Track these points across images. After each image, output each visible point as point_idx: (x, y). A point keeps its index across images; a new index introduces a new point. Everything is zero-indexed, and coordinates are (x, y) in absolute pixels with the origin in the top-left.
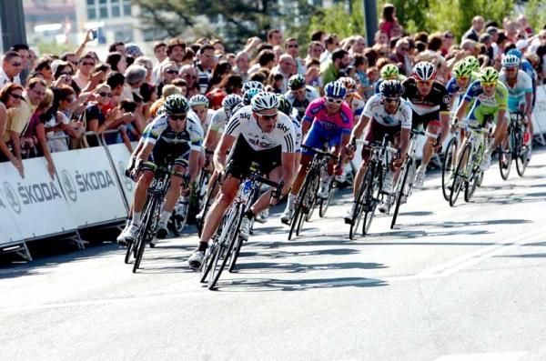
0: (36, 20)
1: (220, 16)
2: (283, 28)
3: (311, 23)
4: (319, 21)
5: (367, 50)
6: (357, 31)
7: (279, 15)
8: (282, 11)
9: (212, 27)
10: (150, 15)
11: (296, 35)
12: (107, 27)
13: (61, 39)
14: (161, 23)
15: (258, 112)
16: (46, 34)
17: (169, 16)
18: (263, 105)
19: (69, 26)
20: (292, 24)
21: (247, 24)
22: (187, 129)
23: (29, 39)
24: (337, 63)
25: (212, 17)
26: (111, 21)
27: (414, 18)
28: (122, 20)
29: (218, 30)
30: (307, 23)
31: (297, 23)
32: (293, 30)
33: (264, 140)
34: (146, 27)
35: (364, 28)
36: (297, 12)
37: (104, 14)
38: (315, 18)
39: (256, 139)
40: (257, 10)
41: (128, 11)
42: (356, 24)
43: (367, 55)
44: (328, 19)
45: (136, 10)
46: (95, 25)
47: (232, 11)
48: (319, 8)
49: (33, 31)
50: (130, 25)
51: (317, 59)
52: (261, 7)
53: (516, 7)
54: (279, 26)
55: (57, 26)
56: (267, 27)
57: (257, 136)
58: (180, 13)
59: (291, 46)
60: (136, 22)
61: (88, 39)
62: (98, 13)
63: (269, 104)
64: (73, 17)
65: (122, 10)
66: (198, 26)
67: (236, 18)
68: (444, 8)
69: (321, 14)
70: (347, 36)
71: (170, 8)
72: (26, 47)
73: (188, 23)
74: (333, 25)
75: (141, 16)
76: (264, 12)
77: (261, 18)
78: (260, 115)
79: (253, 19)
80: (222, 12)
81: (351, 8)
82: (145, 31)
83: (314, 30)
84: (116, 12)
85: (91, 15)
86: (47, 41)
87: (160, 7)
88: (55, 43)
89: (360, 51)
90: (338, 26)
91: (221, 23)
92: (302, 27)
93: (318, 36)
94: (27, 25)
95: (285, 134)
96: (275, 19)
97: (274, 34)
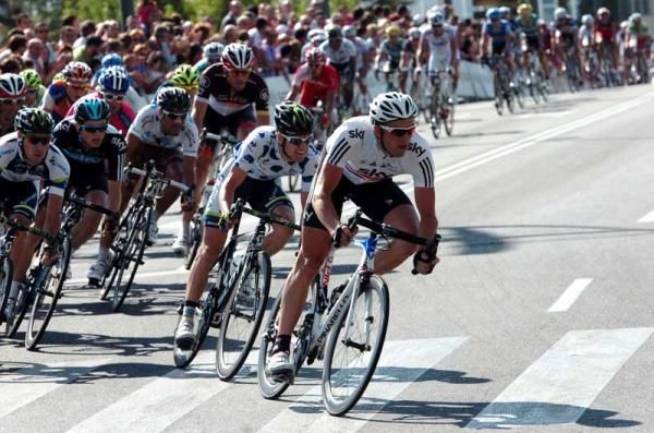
2: (35, 13)
3: (63, 7)
4: (73, 6)
5: (122, 35)
6: (112, 16)
11: (48, 21)
15: (386, 124)
18: (396, 113)
20: (44, 9)
22: (47, 162)
24: (90, 50)
30: (60, 8)
31: (49, 7)
32: (46, 14)
33: (384, 170)
35: (120, 14)
38: (68, 3)
39: (371, 169)
42: (111, 8)
43: (123, 40)
44: (82, 4)
51: (69, 45)
54: (30, 10)
57: (374, 164)
59: (41, 32)
63: (404, 110)
70: (102, 20)
74: (87, 9)
78: (389, 129)
83: (67, 14)
89: (115, 36)
90: (93, 10)
92: (55, 11)
93: (70, 21)
95: (420, 159)
96: (27, 3)
97: (23, 19)
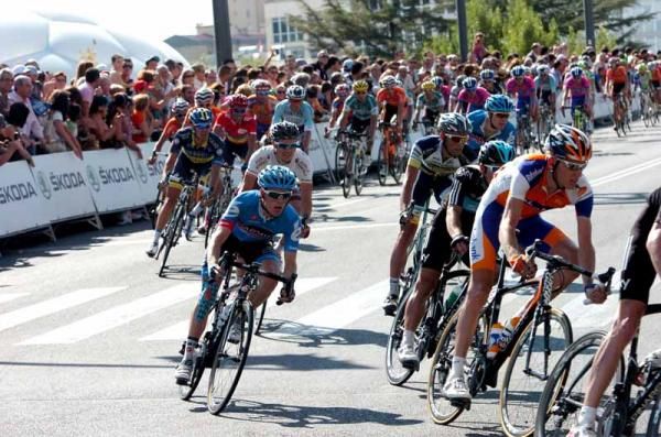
0: (239, 43)
1: (363, 42)
2: (405, 49)
4: (429, 45)
6: (454, 52)
7: (402, 41)
8: (404, 38)
9: (357, 48)
10: (315, 40)
12: (287, 48)
13: (256, 55)
14: (323, 46)
16: (246, 52)
17: (329, 41)
19: (261, 47)
20: (410, 47)
21: (381, 46)
23: (234, 56)
25: (357, 42)
26: (290, 44)
27: (493, 44)
28: (297, 44)
29: (361, 51)
30: (420, 47)
31: (414, 46)
32: (412, 51)
34: (313, 48)
35: (459, 52)
36: (414, 39)
37: (285, 39)
38: (425, 44)
40: (387, 37)
41: (301, 38)
42: (454, 47)
44: (434, 44)
45: (306, 37)
46: (278, 47)
47: (370, 38)
48: (428, 37)
49: (237, 50)
50: (303, 47)
52: (390, 35)
53: (561, 38)
54: (402, 48)
55: (253, 47)
56: (394, 48)
58: (335, 39)
60: (306, 45)
61: (273, 55)
62: (281, 38)
64: (264, 41)
65: (297, 36)
66: (347, 47)
67: (373, 43)
68: (513, 38)
69: (430, 40)
71: (329, 36)
72: (232, 61)
73: (341, 46)
75: (309, 41)
76: (391, 39)
77: (390, 43)
79: (384, 44)
80: (364, 39)
81: (450, 37)
82: (312, 51)
84: (293, 38)
85: (276, 40)
86: (247, 57)
87: (322, 35)
88: (252, 58)
91: (363, 46)
92: (417, 49)
94: (234, 47)
96: (400, 44)
